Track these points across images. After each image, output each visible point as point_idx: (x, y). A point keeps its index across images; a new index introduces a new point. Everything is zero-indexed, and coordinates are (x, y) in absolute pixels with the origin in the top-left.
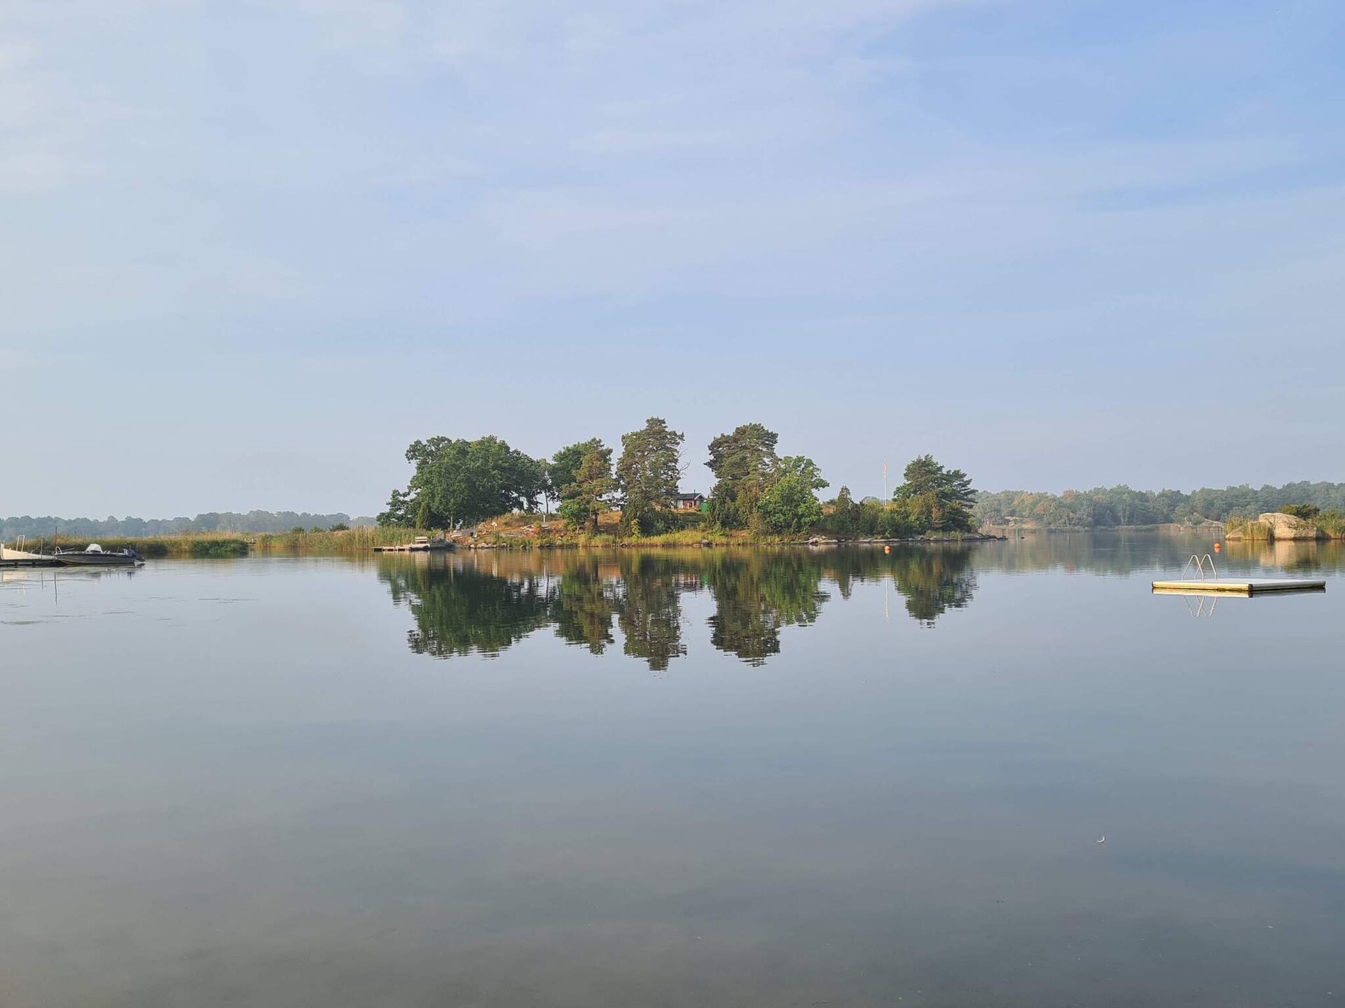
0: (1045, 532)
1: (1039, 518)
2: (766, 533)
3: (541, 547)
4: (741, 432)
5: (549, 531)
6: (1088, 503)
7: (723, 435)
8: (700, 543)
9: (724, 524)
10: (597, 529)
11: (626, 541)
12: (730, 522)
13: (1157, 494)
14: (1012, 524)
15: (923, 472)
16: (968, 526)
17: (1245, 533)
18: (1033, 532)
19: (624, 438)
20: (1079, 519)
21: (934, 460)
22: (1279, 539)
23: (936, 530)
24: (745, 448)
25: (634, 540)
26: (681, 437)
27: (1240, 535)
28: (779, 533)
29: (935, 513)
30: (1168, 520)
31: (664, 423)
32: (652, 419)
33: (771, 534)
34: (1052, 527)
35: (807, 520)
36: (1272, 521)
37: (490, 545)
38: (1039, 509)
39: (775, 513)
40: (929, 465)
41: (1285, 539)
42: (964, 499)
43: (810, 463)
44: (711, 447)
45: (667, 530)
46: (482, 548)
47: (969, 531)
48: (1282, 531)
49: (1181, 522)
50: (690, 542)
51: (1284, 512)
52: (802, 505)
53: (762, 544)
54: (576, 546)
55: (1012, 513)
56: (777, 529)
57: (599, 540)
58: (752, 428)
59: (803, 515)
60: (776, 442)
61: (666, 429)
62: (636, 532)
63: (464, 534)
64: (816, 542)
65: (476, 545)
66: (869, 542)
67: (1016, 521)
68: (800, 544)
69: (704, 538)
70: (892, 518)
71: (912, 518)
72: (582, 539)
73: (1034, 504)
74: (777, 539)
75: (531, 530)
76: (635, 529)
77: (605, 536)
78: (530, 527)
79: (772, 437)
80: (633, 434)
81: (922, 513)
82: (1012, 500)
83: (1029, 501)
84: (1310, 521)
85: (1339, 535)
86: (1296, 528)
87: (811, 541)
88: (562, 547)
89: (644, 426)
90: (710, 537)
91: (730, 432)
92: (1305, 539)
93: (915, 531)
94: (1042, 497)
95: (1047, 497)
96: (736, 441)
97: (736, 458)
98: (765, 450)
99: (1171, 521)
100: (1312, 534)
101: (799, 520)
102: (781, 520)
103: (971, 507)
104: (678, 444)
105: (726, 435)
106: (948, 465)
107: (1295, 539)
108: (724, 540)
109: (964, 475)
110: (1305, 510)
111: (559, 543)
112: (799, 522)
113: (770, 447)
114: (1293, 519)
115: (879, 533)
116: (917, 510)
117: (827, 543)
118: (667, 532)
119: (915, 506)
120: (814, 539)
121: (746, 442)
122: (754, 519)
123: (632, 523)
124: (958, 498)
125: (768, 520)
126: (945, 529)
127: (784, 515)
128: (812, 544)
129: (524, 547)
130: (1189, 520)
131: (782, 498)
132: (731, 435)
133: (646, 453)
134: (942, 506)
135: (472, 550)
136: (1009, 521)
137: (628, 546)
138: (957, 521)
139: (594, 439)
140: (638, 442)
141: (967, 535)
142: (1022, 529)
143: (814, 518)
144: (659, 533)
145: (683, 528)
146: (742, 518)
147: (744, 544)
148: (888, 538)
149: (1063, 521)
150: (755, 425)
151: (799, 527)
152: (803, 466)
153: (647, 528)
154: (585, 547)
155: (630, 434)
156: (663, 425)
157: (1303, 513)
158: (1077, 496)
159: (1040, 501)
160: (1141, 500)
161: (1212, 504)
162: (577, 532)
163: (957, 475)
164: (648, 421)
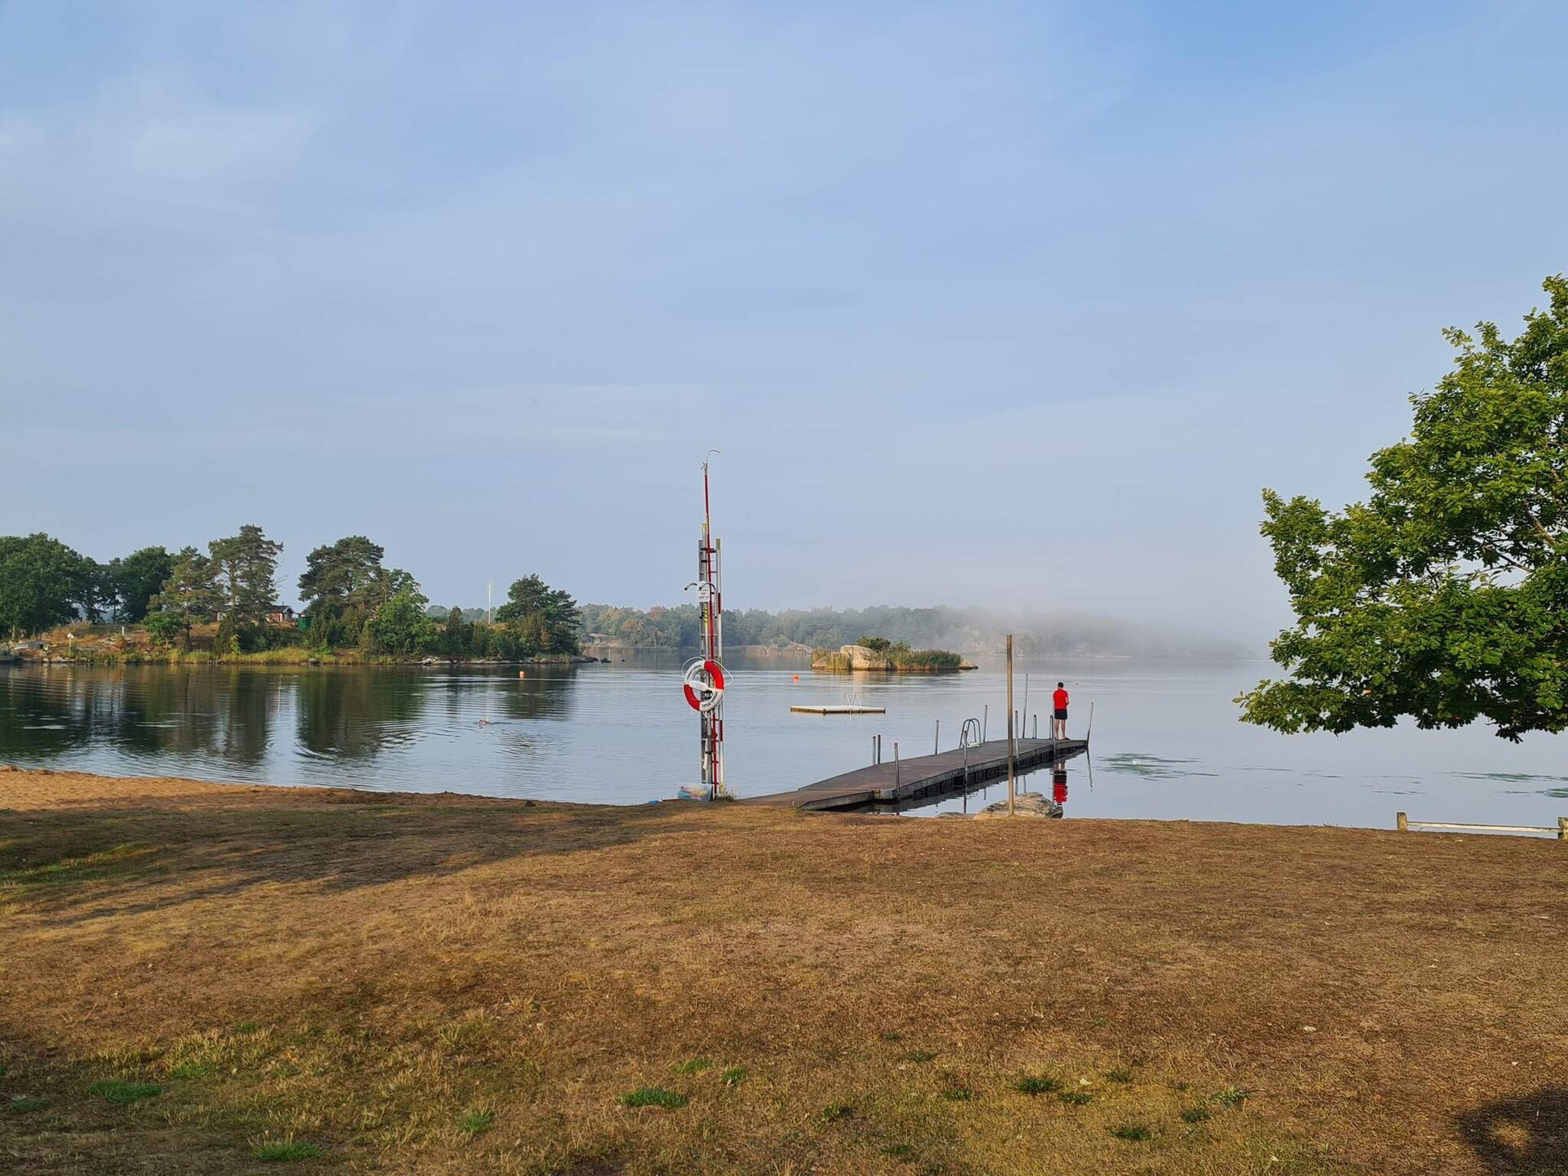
0: (632, 652)
1: (625, 636)
2: (376, 653)
3: (128, 663)
4: (345, 544)
5: (134, 645)
6: (677, 621)
7: (324, 547)
8: (307, 661)
9: (330, 643)
10: (191, 644)
11: (225, 658)
12: (336, 639)
13: (744, 613)
14: (597, 642)
15: (528, 591)
16: (574, 648)
17: (828, 662)
18: (619, 651)
19: (211, 544)
20: (667, 638)
21: (540, 580)
22: (856, 669)
23: (544, 652)
24: (348, 561)
25: (233, 656)
26: (280, 547)
27: (824, 664)
28: (391, 653)
29: (544, 636)
30: (755, 642)
31: (261, 531)
32: (247, 527)
33: (383, 653)
34: (640, 646)
35: (420, 640)
36: (851, 652)
37: (66, 659)
38: (625, 626)
39: (387, 631)
40: (533, 585)
41: (860, 669)
42: (567, 620)
43: (408, 577)
44: (309, 559)
45: (268, 647)
46: (59, 662)
47: (575, 654)
48: (859, 662)
49: (767, 644)
50: (297, 660)
51: (861, 645)
52: (415, 625)
53: (373, 662)
54: (167, 662)
55: (597, 630)
56: (390, 649)
57: (193, 657)
58: (356, 541)
59: (417, 635)
60: (382, 557)
61: (262, 538)
62: (236, 649)
63: (31, 645)
64: (430, 663)
65: (50, 659)
66: (482, 664)
67: (601, 639)
68: (414, 664)
69: (311, 657)
70: (504, 639)
71: (523, 640)
72: (174, 655)
73: (621, 621)
74: (389, 659)
75: (112, 643)
76: (235, 646)
77: (200, 652)
78: (110, 640)
79: (379, 551)
80: (222, 541)
81: (531, 634)
82: (597, 615)
83: (615, 617)
84: (881, 653)
85: (904, 667)
86: (870, 660)
87: (424, 661)
88: (151, 662)
89: (237, 534)
90: (317, 655)
91: (332, 544)
92: (877, 669)
93: (525, 654)
94: (628, 613)
95: (634, 614)
96: (338, 553)
97: (338, 572)
98: (369, 564)
99: (758, 643)
100: (883, 665)
101: (413, 639)
102: (394, 639)
103: (574, 628)
104: (275, 554)
105: (327, 546)
106: (553, 585)
107: (869, 669)
108: (332, 659)
109: (569, 596)
110: (879, 643)
111: (147, 658)
112: (412, 642)
113: (375, 561)
114: (868, 651)
115: (490, 655)
116: (526, 632)
117: (441, 664)
118: (269, 649)
119: (525, 626)
120: (428, 660)
121: (350, 555)
122: (365, 638)
123: (232, 638)
124: (563, 619)
125: (380, 639)
126: (554, 651)
127: (397, 634)
128: (426, 664)
129: (109, 663)
130: (776, 642)
131: (395, 616)
132: (333, 546)
133: (237, 561)
134: (549, 628)
135: (45, 665)
136: (594, 638)
137: (227, 663)
138: (564, 643)
139: (189, 548)
140: (230, 550)
141: (573, 658)
142: (608, 648)
143: (428, 638)
144: (260, 650)
145: (285, 645)
146: (348, 634)
147: (354, 664)
148: (499, 660)
149: (650, 640)
150: (360, 538)
151: (412, 647)
152: (400, 580)
153: (247, 643)
154: (178, 663)
155: (219, 541)
156: (259, 533)
157: (877, 646)
158: (665, 613)
159: (628, 616)
160: (729, 620)
161: (797, 626)
162: (166, 646)
163: (562, 595)
164: (242, 528)
